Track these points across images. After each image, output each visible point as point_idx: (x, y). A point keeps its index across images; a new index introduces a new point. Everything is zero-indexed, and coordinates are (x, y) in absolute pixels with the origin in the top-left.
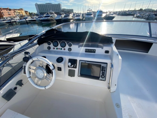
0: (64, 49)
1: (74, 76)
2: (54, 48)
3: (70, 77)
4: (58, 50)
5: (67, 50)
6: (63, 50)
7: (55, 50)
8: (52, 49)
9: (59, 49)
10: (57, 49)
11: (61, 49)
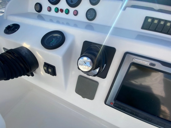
0: (76, 13)
1: (91, 97)
2: (50, 9)
3: (80, 97)
4: (60, 14)
5: (82, 16)
6: (71, 16)
7: (53, 13)
8: (45, 11)
9: (62, 11)
10: (57, 10)
11: (67, 12)
